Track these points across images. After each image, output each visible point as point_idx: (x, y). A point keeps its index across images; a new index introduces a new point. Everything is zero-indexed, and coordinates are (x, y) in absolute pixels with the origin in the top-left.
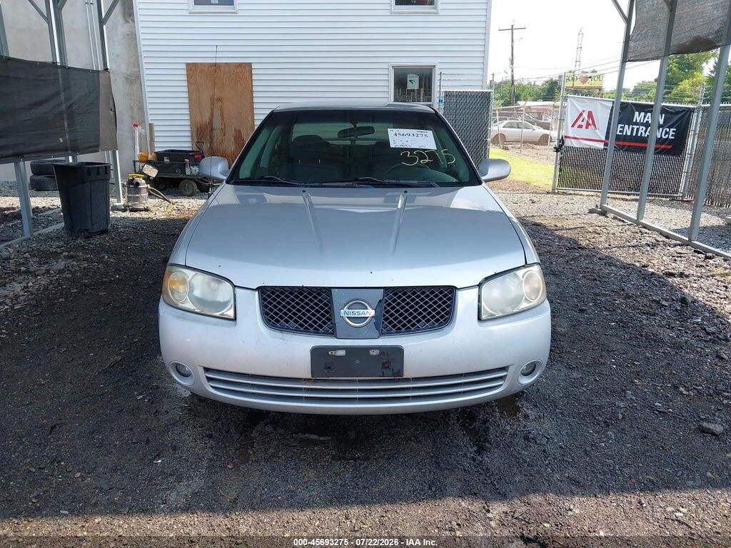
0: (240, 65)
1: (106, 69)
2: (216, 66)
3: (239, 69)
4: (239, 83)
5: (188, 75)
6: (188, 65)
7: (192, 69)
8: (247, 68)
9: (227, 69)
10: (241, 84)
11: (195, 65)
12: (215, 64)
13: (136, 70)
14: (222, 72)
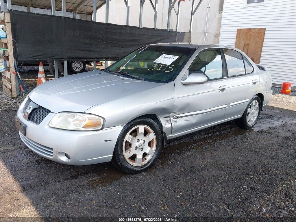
0: (260, 29)
1: (190, 32)
2: (250, 30)
3: (260, 31)
4: (258, 37)
5: (237, 34)
6: (238, 29)
7: (239, 31)
8: (263, 31)
9: (254, 31)
10: (259, 38)
11: (241, 29)
12: (249, 29)
13: (218, 32)
14: (252, 33)
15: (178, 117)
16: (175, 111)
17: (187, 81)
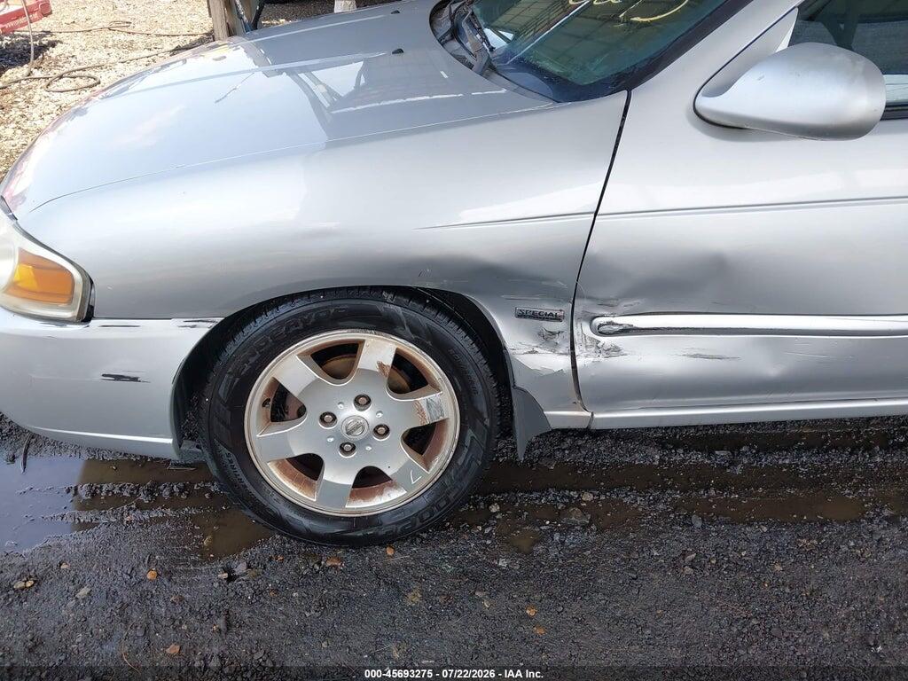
15: (627, 331)
16: (602, 293)
17: (731, 103)
